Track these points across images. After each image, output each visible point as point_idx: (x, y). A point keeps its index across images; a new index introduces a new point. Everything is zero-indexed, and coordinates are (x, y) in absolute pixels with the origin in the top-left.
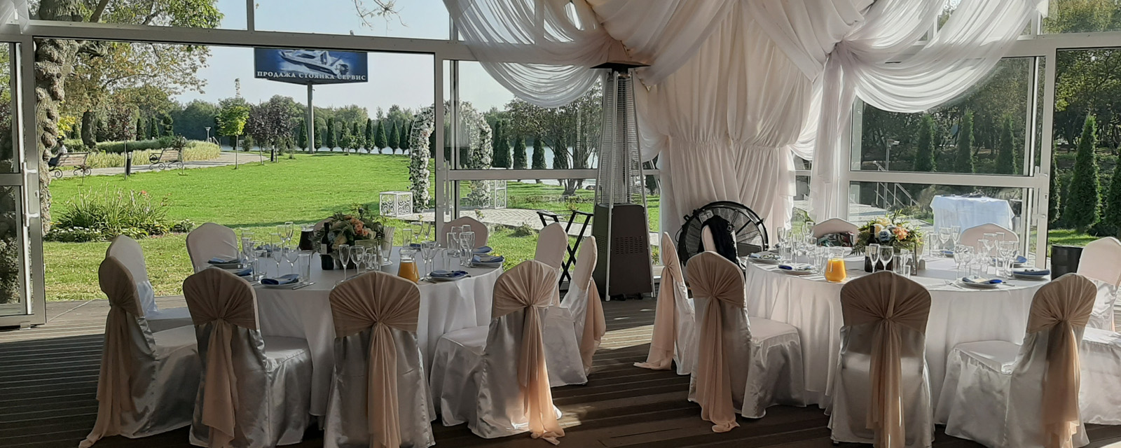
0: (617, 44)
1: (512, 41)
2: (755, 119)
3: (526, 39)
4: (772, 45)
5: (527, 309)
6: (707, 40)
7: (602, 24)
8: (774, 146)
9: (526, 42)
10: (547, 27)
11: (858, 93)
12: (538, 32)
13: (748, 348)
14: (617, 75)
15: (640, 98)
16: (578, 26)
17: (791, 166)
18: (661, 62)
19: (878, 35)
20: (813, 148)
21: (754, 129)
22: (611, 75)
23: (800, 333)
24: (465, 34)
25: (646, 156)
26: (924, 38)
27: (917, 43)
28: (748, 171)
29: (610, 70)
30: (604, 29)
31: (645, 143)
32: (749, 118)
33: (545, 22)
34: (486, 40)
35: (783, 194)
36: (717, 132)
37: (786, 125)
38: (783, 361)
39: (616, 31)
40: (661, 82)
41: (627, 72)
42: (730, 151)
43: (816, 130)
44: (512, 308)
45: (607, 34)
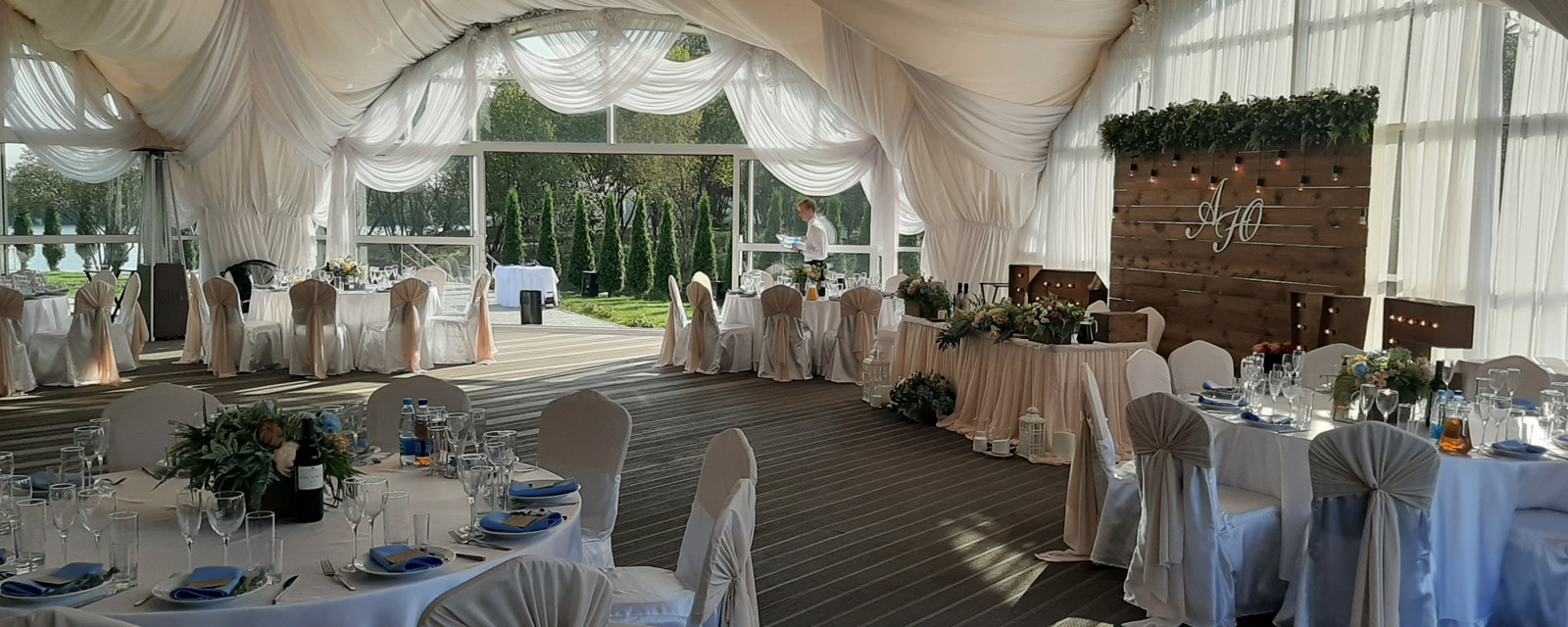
0: (153, 132)
1: (55, 127)
2: (275, 196)
3: (69, 126)
4: (283, 140)
5: (98, 310)
6: (229, 135)
7: (139, 114)
8: (296, 216)
9: (68, 128)
10: (87, 115)
11: (357, 176)
12: (79, 119)
13: (243, 332)
14: (154, 157)
15: (177, 176)
16: (116, 113)
17: (312, 232)
18: (194, 148)
19: (369, 134)
20: (327, 218)
21: (275, 203)
22: (149, 157)
23: (279, 325)
24: (10, 121)
25: (183, 224)
26: (402, 138)
27: (397, 142)
28: (274, 235)
29: (148, 153)
30: (141, 118)
31: (183, 214)
32: (270, 194)
33: (86, 112)
34: (31, 126)
35: (306, 254)
36: (246, 204)
37: (303, 200)
38: (267, 341)
39: (152, 121)
40: (194, 163)
41: (163, 155)
42: (258, 220)
43: (328, 204)
44: (87, 309)
45: (143, 123)
